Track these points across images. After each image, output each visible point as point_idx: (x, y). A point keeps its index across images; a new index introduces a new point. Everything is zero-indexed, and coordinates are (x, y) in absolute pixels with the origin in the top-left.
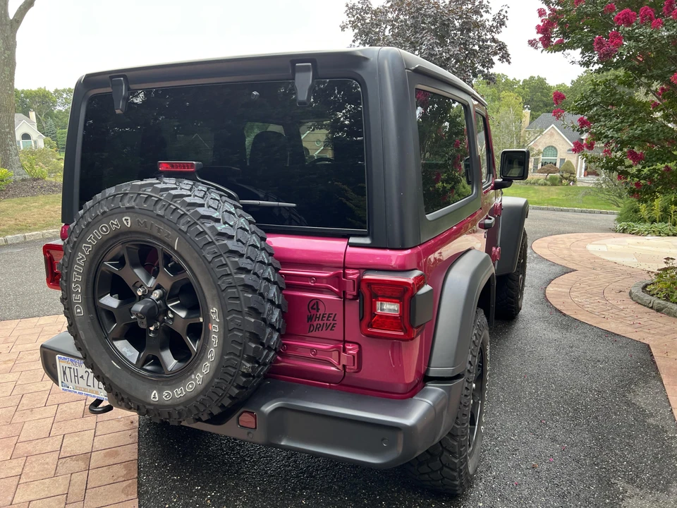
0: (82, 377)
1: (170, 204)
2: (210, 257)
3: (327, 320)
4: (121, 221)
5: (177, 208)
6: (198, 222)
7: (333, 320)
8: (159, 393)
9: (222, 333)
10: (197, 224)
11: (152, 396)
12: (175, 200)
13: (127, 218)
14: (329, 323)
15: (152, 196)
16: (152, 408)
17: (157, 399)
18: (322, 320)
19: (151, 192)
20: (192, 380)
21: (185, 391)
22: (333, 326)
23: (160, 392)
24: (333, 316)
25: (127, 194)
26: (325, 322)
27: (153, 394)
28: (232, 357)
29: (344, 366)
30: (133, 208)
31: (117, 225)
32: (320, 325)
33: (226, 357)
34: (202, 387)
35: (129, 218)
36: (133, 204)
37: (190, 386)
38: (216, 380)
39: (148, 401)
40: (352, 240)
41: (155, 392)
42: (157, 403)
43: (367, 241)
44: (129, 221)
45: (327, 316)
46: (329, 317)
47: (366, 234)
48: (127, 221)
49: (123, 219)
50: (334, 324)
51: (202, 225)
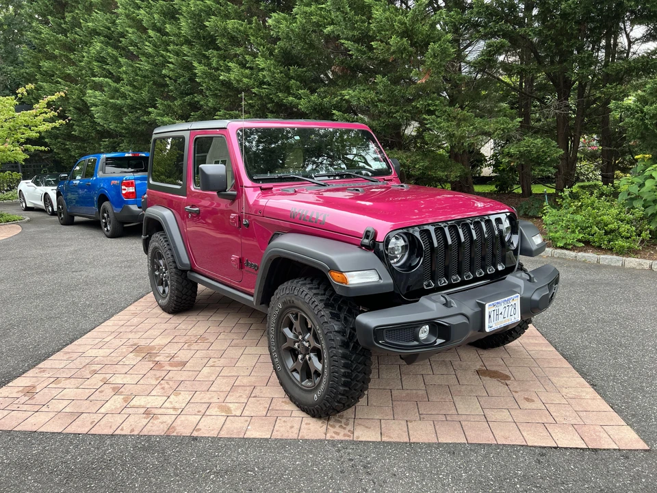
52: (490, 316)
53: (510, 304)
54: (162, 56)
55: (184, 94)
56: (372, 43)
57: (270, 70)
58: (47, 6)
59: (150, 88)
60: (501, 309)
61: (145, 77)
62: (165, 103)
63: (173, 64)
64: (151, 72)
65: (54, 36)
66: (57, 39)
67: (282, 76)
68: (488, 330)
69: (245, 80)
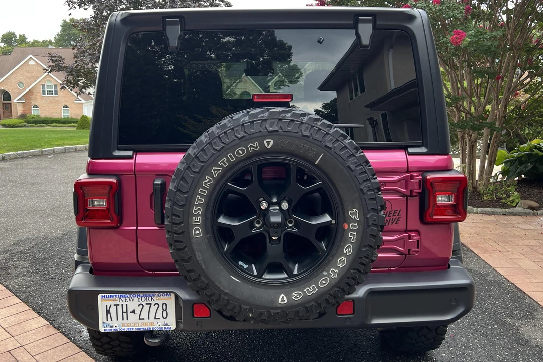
0: (133, 312)
1: (313, 126)
2: (353, 167)
3: (393, 215)
4: (262, 144)
5: (320, 129)
6: (340, 139)
7: (398, 215)
8: (286, 296)
9: (361, 229)
10: (339, 141)
11: (280, 300)
12: (316, 122)
13: (269, 140)
14: (394, 217)
15: (294, 121)
16: (279, 311)
17: (286, 301)
18: (389, 216)
19: (291, 116)
20: (325, 276)
21: (318, 287)
22: (398, 220)
23: (288, 295)
24: (398, 212)
25: (267, 119)
26: (391, 218)
27: (281, 297)
28: (367, 248)
29: (409, 250)
30: (277, 131)
31: (257, 148)
32: (387, 220)
33: (363, 250)
34: (337, 280)
35: (272, 141)
36: (275, 128)
37: (324, 282)
38: (352, 271)
39: (274, 305)
40: (411, 150)
41: (282, 295)
42: (284, 305)
43: (424, 150)
44: (271, 143)
45: (392, 212)
46: (394, 213)
47: (421, 144)
48: (269, 144)
49: (265, 142)
50: (399, 218)
51: (343, 142)
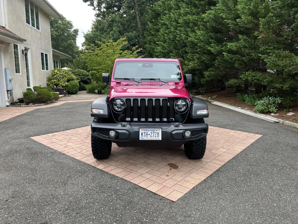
52: (142, 134)
53: (155, 132)
54: (177, 32)
55: (183, 47)
56: (237, 20)
57: (202, 36)
58: (153, 16)
59: (174, 45)
60: (149, 132)
61: (173, 41)
62: (176, 51)
63: (179, 35)
64: (174, 39)
65: (153, 27)
66: (154, 28)
67: (209, 38)
68: (140, 139)
69: (196, 41)
